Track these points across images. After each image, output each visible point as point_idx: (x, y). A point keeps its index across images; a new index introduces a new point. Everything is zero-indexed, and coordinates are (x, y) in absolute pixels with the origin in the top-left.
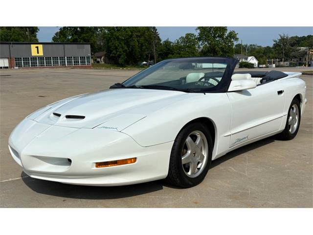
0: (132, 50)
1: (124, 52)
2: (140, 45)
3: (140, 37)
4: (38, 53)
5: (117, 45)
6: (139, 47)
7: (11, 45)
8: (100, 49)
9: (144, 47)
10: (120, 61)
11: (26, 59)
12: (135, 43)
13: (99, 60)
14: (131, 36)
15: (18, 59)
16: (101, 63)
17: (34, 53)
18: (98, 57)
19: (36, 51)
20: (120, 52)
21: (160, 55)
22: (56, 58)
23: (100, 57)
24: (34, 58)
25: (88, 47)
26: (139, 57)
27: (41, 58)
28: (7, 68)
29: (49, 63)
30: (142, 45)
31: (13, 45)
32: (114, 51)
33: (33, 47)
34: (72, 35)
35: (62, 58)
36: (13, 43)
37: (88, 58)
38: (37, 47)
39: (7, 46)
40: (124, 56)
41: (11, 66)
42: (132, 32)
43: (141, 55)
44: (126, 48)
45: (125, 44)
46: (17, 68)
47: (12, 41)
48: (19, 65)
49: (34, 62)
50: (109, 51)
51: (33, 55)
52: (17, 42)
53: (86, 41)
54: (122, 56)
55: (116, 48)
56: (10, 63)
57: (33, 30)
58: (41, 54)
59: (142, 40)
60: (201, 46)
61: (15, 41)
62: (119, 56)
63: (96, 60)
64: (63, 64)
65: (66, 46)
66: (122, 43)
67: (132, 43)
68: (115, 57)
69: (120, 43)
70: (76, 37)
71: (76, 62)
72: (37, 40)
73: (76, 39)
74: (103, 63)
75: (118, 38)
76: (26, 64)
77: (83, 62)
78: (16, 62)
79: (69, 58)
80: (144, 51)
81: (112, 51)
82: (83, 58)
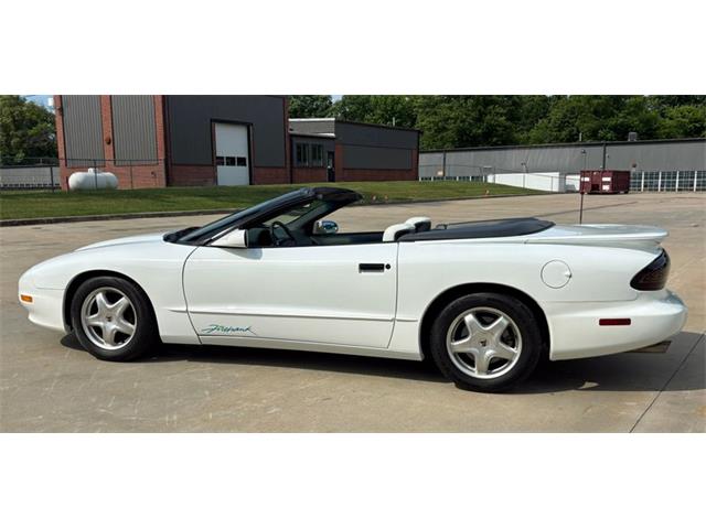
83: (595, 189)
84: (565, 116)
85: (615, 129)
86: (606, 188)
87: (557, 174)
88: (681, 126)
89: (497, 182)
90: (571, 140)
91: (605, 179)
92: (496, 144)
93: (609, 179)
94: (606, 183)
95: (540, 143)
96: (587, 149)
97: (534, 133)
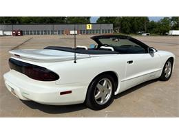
1: (129, 27)
7: (79, 25)
8: (118, 26)
15: (81, 31)
17: (88, 28)
20: (127, 27)
21: (148, 29)
23: (117, 30)
24: (88, 30)
25: (112, 25)
27: (91, 30)
28: (76, 34)
33: (88, 25)
41: (78, 34)
47: (79, 23)
48: (81, 33)
49: (88, 32)
50: (122, 27)
52: (81, 23)
53: (111, 22)
54: (128, 29)
56: (78, 32)
57: (88, 18)
58: (91, 28)
59: (139, 21)
60: (173, 23)
62: (126, 29)
63: (115, 31)
65: (102, 25)
66: (129, 22)
67: (133, 23)
79: (103, 30)
80: (140, 27)
82: (109, 30)
83: (17, 35)
94: (19, 33)
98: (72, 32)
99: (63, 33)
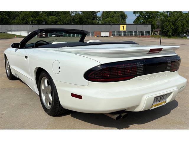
0: (177, 28)
1: (171, 29)
2: (182, 25)
3: (183, 20)
4: (123, 29)
5: (168, 25)
6: (181, 26)
7: (111, 25)
8: (158, 27)
9: (185, 26)
10: (168, 34)
11: (117, 32)
12: (179, 23)
13: (156, 33)
14: (177, 19)
15: (114, 32)
16: (157, 35)
17: (121, 29)
18: (156, 32)
19: (123, 28)
20: (169, 29)
22: (132, 32)
23: (157, 32)
24: (121, 32)
25: (150, 26)
26: (181, 31)
27: (124, 32)
28: (108, 36)
29: (128, 35)
30: (184, 24)
31: (112, 25)
32: (166, 28)
33: (121, 26)
34: (143, 20)
35: (135, 32)
36: (112, 24)
37: (149, 32)
38: (123, 26)
39: (109, 25)
40: (171, 31)
41: (110, 36)
42: (178, 17)
43: (182, 31)
44: (173, 26)
45: (173, 24)
46: (113, 36)
47: (112, 23)
49: (120, 34)
50: (163, 28)
51: (121, 30)
52: (114, 23)
53: (150, 23)
54: (170, 31)
55: (167, 27)
56: (110, 34)
58: (125, 30)
59: (184, 22)
61: (113, 23)
62: (168, 31)
63: (154, 33)
64: (135, 35)
65: (138, 25)
66: (171, 23)
67: (177, 24)
68: (165, 31)
69: (170, 24)
70: (145, 21)
71: (143, 34)
72: (126, 23)
73: (145, 22)
74: (158, 35)
75: (169, 21)
76: (117, 34)
77: (146, 34)
78: (112, 34)
79: (139, 32)
80: (185, 28)
81: (164, 28)
82: (146, 32)
83: (41, 36)
84: (24, 16)
85: (37, 20)
86: (44, 36)
87: (27, 32)
88: (53, 21)
89: (13, 34)
90: (27, 23)
91: (43, 34)
92: (4, 23)
93: (44, 34)
94: (44, 35)
95: (18, 23)
96: (34, 26)
97: (15, 21)
98: (103, 34)
99: (92, 35)
